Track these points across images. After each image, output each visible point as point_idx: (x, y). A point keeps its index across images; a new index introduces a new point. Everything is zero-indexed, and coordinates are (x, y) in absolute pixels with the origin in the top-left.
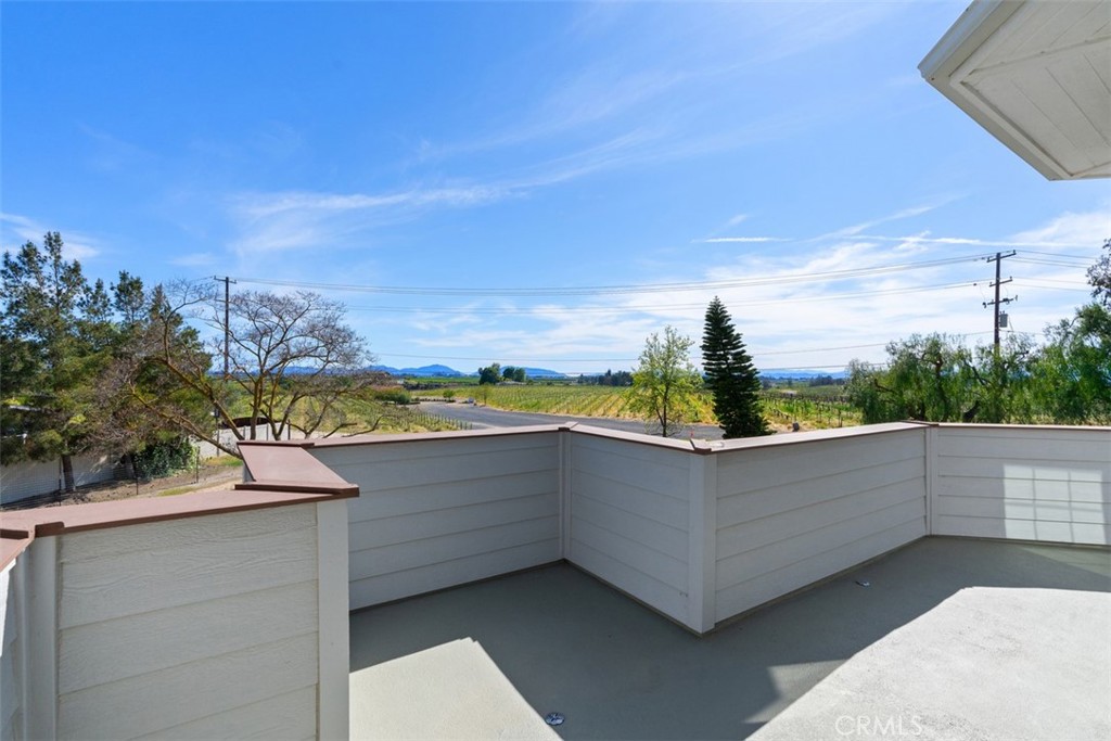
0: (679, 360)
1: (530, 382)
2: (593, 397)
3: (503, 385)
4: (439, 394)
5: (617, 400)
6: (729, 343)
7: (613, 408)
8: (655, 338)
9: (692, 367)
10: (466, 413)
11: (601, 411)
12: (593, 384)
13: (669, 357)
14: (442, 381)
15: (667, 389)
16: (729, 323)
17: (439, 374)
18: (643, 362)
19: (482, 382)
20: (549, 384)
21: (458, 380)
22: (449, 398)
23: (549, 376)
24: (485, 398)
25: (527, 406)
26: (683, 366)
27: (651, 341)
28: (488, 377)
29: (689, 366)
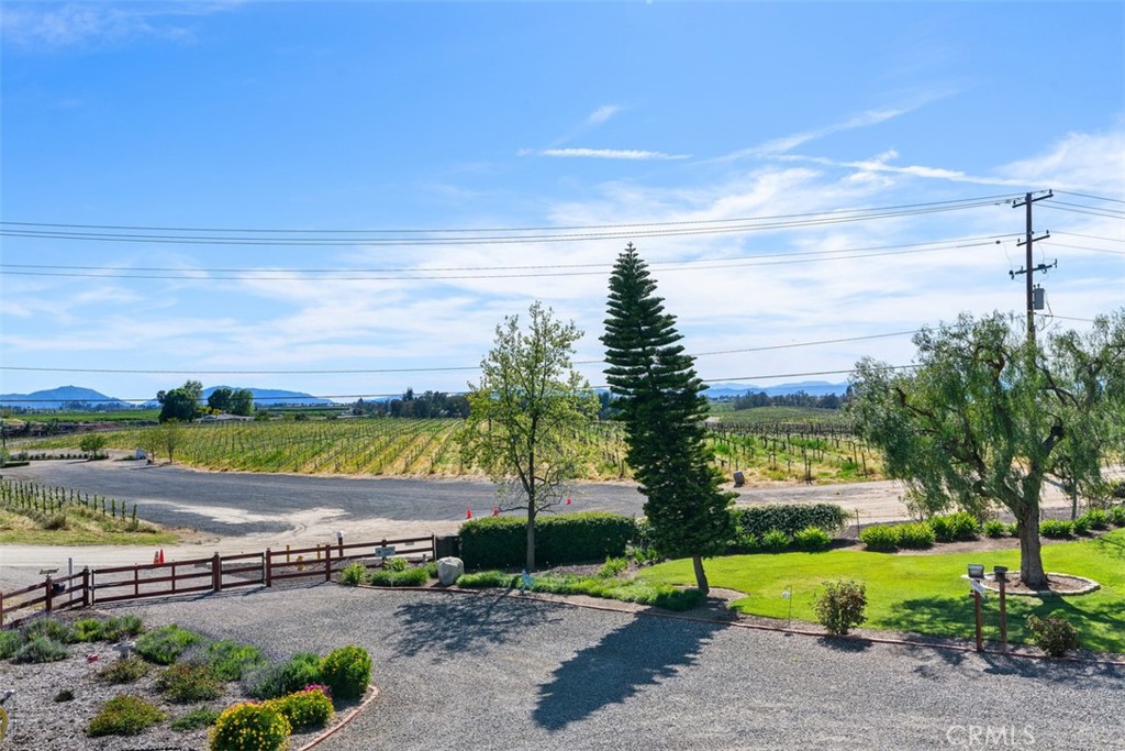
0: (557, 367)
1: (263, 416)
2: (384, 439)
3: (209, 422)
4: (72, 445)
5: (429, 443)
6: (654, 332)
7: (422, 458)
8: (513, 326)
9: (579, 378)
10: (129, 480)
11: (400, 464)
12: (381, 415)
13: (538, 360)
14: (80, 417)
15: (535, 420)
16: (653, 295)
17: (75, 405)
18: (490, 372)
19: (164, 418)
20: (298, 418)
21: (116, 416)
22: (94, 451)
23: (300, 402)
24: (171, 450)
25: (256, 461)
26: (563, 378)
27: (506, 330)
28: (177, 407)
29: (574, 379)
